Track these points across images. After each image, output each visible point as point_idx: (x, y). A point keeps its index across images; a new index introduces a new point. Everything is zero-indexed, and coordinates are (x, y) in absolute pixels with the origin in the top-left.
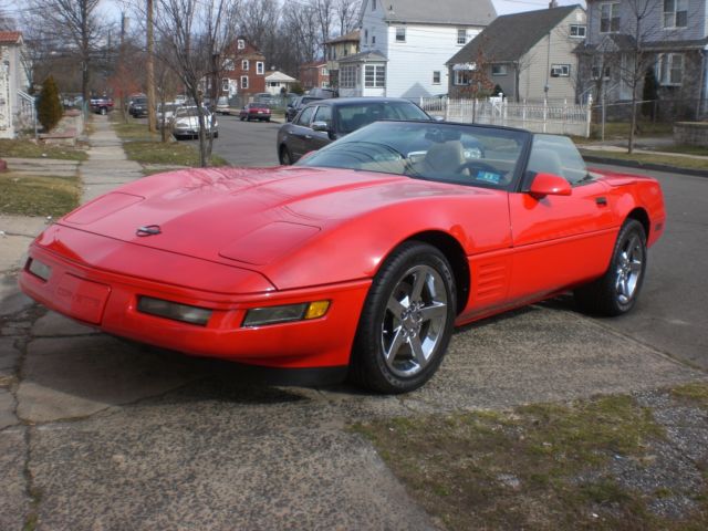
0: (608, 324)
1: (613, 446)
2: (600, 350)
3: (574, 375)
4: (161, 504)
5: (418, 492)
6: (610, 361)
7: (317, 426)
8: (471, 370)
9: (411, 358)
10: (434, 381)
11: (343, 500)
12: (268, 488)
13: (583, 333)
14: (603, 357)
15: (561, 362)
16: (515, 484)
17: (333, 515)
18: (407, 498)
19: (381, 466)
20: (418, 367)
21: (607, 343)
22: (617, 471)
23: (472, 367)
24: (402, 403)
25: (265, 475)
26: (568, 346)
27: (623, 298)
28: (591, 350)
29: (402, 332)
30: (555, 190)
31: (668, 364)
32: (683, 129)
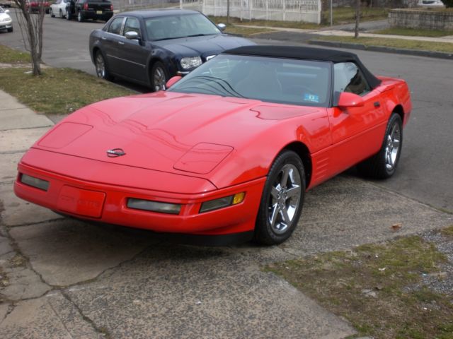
0: (382, 185)
1: (420, 268)
2: (384, 204)
3: (375, 223)
4: (183, 326)
5: (324, 303)
6: (393, 212)
7: (243, 270)
8: (312, 225)
9: (282, 221)
10: (294, 234)
11: (285, 311)
12: (239, 309)
13: (370, 193)
14: (388, 209)
15: (364, 215)
16: (373, 294)
17: (284, 320)
18: (320, 307)
19: (295, 290)
20: (286, 226)
21: (387, 200)
22: (427, 283)
23: (312, 223)
24: (284, 250)
25: (232, 302)
26: (364, 203)
27: (388, 166)
28: (379, 205)
29: (278, 207)
30: (354, 103)
31: (431, 212)
32: (396, 15)
